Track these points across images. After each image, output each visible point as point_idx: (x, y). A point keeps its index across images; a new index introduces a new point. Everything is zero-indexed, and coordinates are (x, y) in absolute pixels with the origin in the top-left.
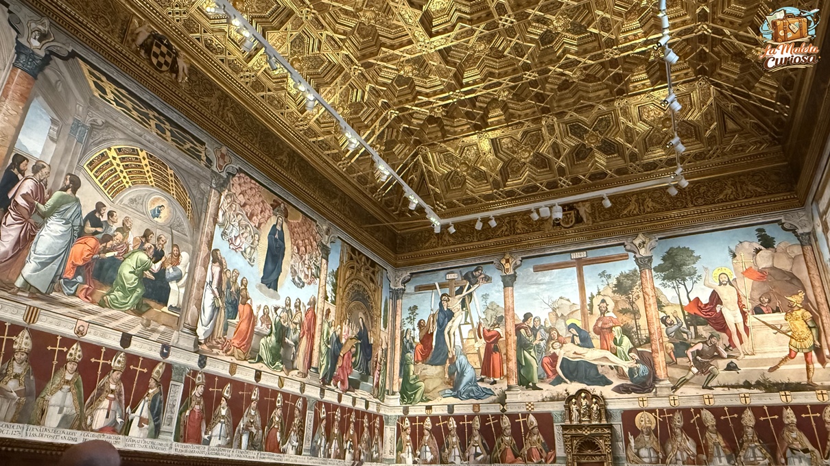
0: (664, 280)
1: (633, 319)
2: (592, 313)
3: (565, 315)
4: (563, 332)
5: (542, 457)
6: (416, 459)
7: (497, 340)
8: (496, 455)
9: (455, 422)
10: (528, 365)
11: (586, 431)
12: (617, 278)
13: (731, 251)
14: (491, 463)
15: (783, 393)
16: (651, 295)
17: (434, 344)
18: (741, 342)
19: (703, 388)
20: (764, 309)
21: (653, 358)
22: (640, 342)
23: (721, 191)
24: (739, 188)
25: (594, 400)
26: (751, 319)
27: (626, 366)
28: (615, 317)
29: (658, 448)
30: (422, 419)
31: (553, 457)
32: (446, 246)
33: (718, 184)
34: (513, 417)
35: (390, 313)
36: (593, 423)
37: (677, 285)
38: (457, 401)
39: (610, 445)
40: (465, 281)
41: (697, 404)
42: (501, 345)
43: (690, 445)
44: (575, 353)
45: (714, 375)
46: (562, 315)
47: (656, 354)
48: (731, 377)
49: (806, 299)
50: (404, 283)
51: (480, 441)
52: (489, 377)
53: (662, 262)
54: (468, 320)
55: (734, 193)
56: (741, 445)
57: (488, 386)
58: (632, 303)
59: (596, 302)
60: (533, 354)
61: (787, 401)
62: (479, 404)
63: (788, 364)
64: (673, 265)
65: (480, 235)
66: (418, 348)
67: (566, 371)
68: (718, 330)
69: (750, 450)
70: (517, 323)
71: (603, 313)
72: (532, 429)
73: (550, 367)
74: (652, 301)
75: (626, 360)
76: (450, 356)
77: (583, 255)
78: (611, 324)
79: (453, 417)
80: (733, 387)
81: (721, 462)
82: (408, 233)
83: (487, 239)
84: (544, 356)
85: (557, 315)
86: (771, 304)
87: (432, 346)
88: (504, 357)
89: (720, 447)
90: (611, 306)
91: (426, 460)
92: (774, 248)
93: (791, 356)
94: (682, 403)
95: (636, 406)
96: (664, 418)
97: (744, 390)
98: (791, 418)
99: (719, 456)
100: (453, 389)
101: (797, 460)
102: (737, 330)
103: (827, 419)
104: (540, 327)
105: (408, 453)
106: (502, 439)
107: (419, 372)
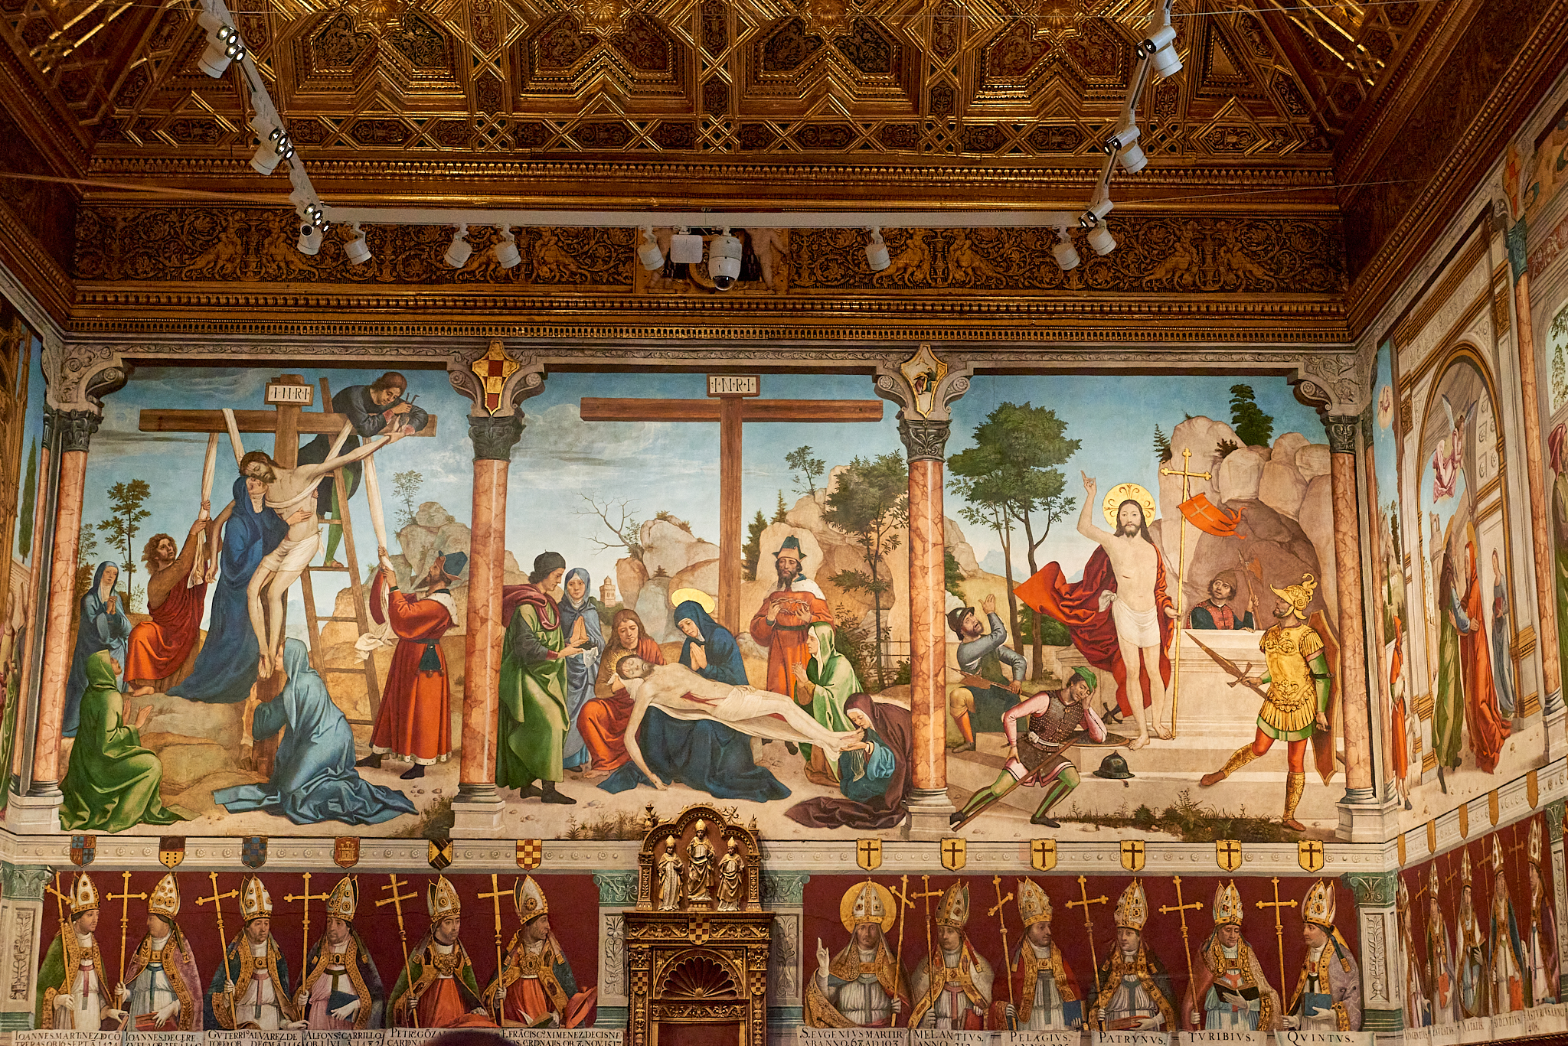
0: (972, 498)
1: (870, 607)
2: (751, 577)
3: (671, 572)
4: (658, 627)
5: (551, 1008)
6: (115, 1013)
7: (436, 634)
8: (402, 1000)
9: (266, 895)
10: (536, 722)
11: (699, 932)
12: (840, 477)
13: (1161, 440)
14: (383, 1026)
15: (1223, 845)
16: (931, 539)
17: (205, 625)
18: (1147, 702)
19: (1033, 821)
20: (1216, 615)
21: (913, 728)
22: (881, 680)
23: (1164, 256)
24: (1209, 260)
25: (732, 842)
26: (1183, 639)
27: (832, 744)
28: (820, 595)
29: (894, 986)
30: (145, 880)
31: (585, 1010)
32: (275, 279)
33: (1157, 234)
34: (469, 884)
36: (721, 909)
37: (1007, 522)
38: (282, 825)
39: (763, 974)
40: (335, 417)
41: (1010, 863)
42: (452, 655)
43: (979, 977)
44: (688, 696)
45: (1066, 787)
46: (660, 573)
47: (923, 718)
48: (1108, 797)
49: (1318, 599)
50: (100, 390)
51: (351, 960)
52: (399, 751)
53: (974, 444)
54: (341, 556)
55: (1195, 269)
56: (1105, 978)
57: (393, 782)
58: (874, 559)
59: (771, 542)
60: (554, 687)
61: (1230, 866)
62: (355, 841)
63: (1249, 770)
64: (1004, 457)
65: (406, 262)
66: (144, 635)
67: (655, 749)
68: (1094, 663)
69: (1124, 992)
70: (509, 581)
71: (785, 580)
72: (529, 923)
73: (603, 731)
74: (931, 559)
75: (837, 727)
76: (264, 672)
77: (747, 385)
78: (806, 617)
79: (261, 877)
80: (1108, 822)
81: (1048, 1021)
83: (432, 282)
84: (589, 695)
85: (643, 570)
86: (1235, 604)
87: (197, 630)
88: (457, 692)
89: (1052, 980)
90: (812, 562)
91: (151, 1017)
92: (1267, 446)
93: (1258, 748)
94: (974, 863)
95: (848, 863)
96: (921, 902)
97: (1133, 833)
98: (1232, 911)
99: (1047, 1008)
100: (268, 788)
101: (1226, 1017)
102: (1143, 667)
103: (1311, 914)
104: (584, 604)
105: (86, 994)
106: (427, 954)
107: (142, 721)
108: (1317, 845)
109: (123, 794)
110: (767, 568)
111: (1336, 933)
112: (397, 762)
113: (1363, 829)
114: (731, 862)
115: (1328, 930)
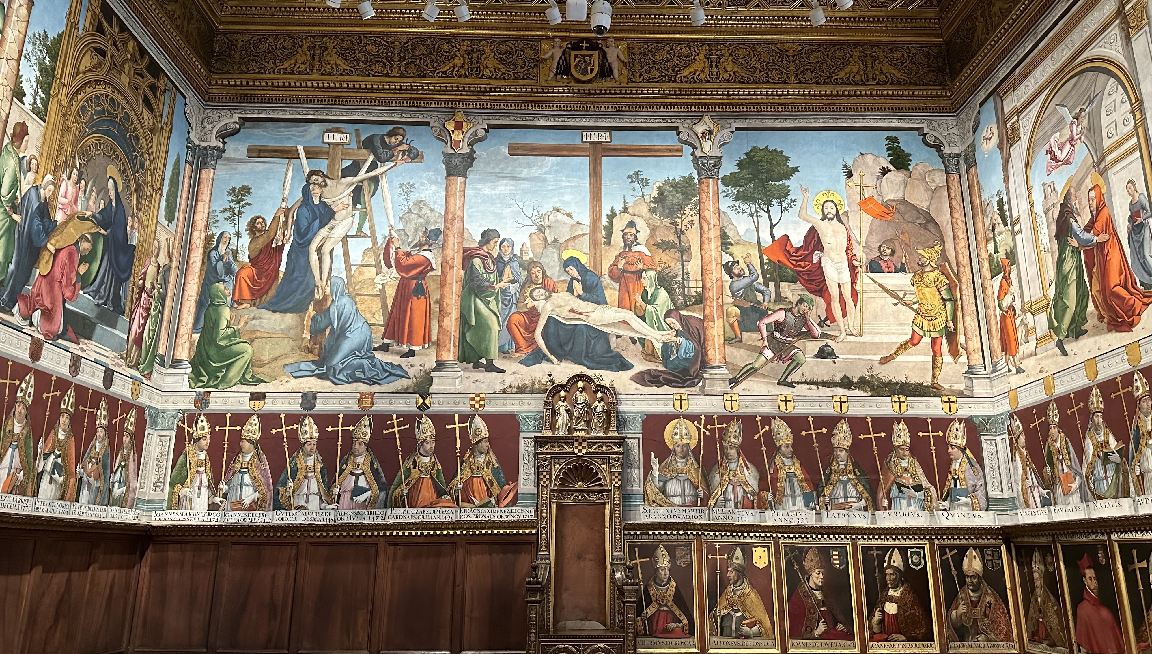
0: (736, 199)
1: (678, 261)
2: (608, 243)
3: (561, 241)
4: (554, 271)
5: (490, 495)
6: (218, 500)
7: (423, 274)
8: (398, 491)
9: (315, 427)
10: (482, 326)
11: (580, 448)
12: (659, 188)
13: (846, 167)
14: (386, 507)
15: (896, 398)
16: (712, 223)
17: (283, 268)
18: (844, 315)
19: (779, 384)
20: (883, 265)
21: (705, 329)
22: (685, 302)
23: (844, 65)
24: (869, 67)
25: (599, 395)
26: (864, 279)
27: (658, 339)
28: (648, 253)
29: (698, 481)
30: (240, 418)
31: (511, 496)
32: (329, 74)
33: (839, 54)
34: (441, 419)
35: (184, 193)
36: (593, 435)
37: (757, 212)
38: (327, 385)
39: (620, 473)
40: (364, 151)
41: (766, 409)
42: (431, 285)
43: (750, 476)
44: (572, 311)
45: (798, 364)
46: (555, 241)
47: (710, 323)
48: (823, 369)
49: (944, 256)
50: (224, 135)
51: (367, 465)
52: (400, 342)
53: (737, 170)
54: (366, 229)
55: (861, 73)
56: (828, 478)
57: (396, 360)
58: (679, 233)
60: (493, 305)
61: (901, 411)
62: (372, 395)
63: (909, 354)
64: (754, 177)
65: (406, 66)
66: (244, 274)
67: (553, 342)
68: (811, 292)
69: (840, 486)
70: (466, 245)
71: (628, 245)
72: (478, 443)
73: (522, 330)
74: (714, 234)
75: (660, 329)
76: (318, 296)
77: (605, 137)
78: (641, 266)
79: (312, 416)
80: (825, 384)
82: (241, 32)
83: (421, 77)
84: (513, 311)
85: (545, 239)
86: (895, 258)
87: (278, 271)
88: (435, 308)
89: (795, 479)
91: (240, 502)
92: (908, 170)
93: (913, 341)
94: (744, 408)
95: (669, 409)
96: (712, 431)
97: (840, 391)
98: (904, 438)
99: (793, 496)
100: (319, 364)
101: (904, 502)
102: (841, 295)
103: (952, 440)
104: (511, 258)
105: (200, 488)
106: (414, 462)
107: (242, 324)
108: (953, 399)
109: (228, 367)
110: (617, 238)
111: (968, 451)
112: (398, 348)
113: (979, 389)
114: (599, 407)
115: (963, 450)
